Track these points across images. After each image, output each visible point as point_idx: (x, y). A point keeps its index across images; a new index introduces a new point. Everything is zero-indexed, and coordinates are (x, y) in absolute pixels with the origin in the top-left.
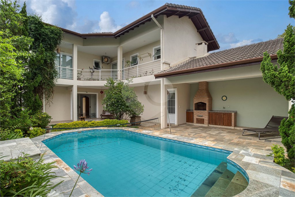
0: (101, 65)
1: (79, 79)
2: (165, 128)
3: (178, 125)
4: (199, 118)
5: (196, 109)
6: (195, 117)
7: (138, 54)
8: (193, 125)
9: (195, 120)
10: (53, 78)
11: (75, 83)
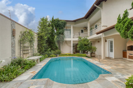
0: (84, 31)
1: (73, 38)
2: (104, 59)
3: (115, 59)
4: (130, 55)
5: (128, 50)
6: (128, 55)
7: (97, 23)
8: (126, 59)
9: (128, 57)
10: (63, 39)
11: (72, 39)
